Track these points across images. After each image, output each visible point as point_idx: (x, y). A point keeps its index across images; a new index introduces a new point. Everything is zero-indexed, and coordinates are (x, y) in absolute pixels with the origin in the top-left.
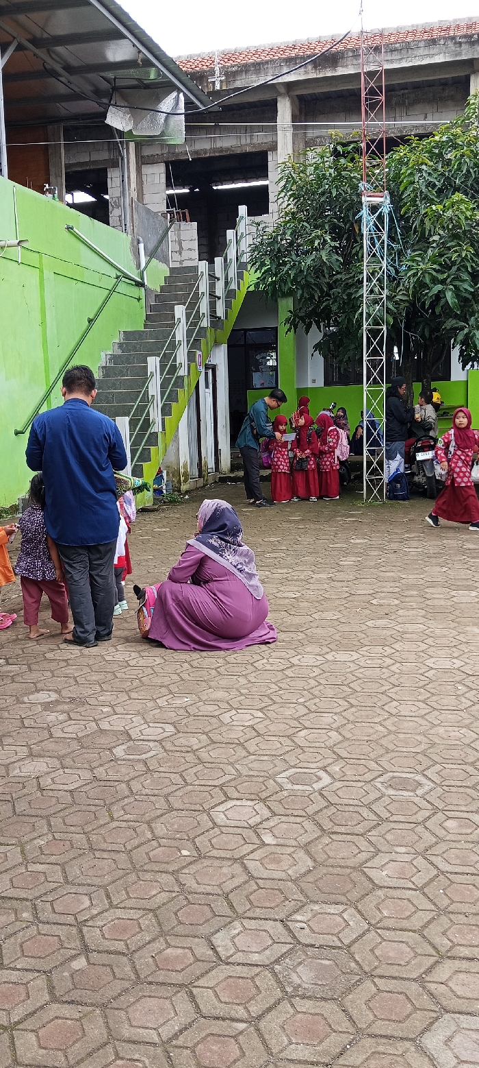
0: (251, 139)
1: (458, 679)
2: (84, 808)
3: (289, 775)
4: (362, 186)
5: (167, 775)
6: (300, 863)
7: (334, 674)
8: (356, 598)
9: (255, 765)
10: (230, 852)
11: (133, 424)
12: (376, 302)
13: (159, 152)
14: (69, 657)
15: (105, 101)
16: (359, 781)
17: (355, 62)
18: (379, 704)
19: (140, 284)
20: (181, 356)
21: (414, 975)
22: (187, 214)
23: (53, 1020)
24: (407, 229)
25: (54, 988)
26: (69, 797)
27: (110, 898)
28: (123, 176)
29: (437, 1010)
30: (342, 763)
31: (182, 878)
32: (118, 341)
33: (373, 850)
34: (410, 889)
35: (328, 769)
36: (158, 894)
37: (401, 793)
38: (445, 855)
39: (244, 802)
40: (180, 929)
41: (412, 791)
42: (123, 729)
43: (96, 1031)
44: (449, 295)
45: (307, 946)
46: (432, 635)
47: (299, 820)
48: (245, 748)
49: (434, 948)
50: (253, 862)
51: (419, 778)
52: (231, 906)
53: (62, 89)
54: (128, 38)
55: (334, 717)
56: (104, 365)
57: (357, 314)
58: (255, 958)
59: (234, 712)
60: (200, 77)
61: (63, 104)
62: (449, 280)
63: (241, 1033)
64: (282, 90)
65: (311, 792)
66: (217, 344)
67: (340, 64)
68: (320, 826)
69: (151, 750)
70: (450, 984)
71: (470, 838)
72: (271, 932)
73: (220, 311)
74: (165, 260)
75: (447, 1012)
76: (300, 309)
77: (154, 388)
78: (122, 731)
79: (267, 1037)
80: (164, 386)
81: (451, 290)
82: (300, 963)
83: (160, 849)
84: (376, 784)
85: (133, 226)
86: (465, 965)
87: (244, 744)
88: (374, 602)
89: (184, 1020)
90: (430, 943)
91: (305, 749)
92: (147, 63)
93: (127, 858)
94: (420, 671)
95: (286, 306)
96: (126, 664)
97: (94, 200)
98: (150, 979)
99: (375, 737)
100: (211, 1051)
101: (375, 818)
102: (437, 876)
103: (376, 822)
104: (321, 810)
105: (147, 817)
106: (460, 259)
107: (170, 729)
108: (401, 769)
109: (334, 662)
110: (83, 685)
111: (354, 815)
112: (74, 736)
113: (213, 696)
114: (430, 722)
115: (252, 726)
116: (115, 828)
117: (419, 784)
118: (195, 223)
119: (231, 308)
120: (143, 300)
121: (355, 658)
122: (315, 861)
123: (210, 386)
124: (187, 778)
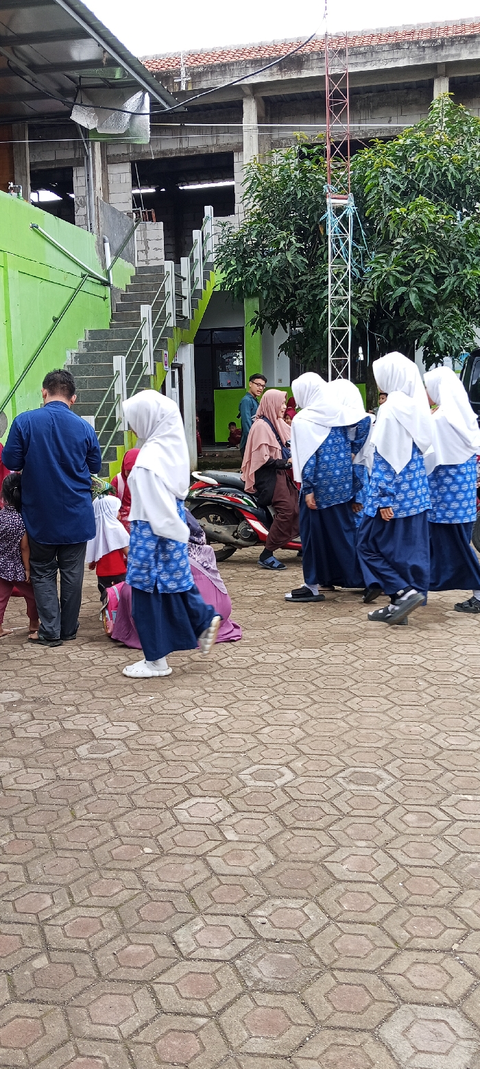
0: (217, 140)
1: (419, 674)
2: (47, 807)
3: (252, 771)
4: (327, 187)
5: (130, 773)
6: (262, 859)
7: (298, 671)
9: (219, 762)
10: (192, 849)
11: (99, 422)
12: (340, 303)
13: (126, 152)
14: (33, 657)
15: (70, 100)
16: (321, 776)
17: (320, 65)
18: (342, 700)
19: (106, 284)
20: (147, 355)
21: (373, 968)
22: (154, 215)
23: (13, 1019)
24: (371, 231)
25: (14, 987)
26: (32, 798)
27: (72, 897)
28: (88, 175)
29: (395, 1000)
30: (304, 759)
31: (145, 875)
32: (83, 339)
33: (335, 845)
34: (370, 882)
35: (290, 765)
36: (120, 891)
37: (361, 787)
38: (404, 849)
39: (207, 800)
40: (142, 926)
41: (372, 785)
42: (86, 728)
43: (56, 1029)
44: (413, 297)
45: (268, 940)
47: (261, 816)
48: (209, 746)
49: (393, 940)
50: (215, 858)
51: (380, 772)
52: (193, 902)
53: (27, 88)
54: (93, 38)
55: (297, 714)
56: (70, 364)
57: (322, 316)
58: (216, 954)
59: (198, 710)
60: (165, 77)
61: (27, 102)
62: (412, 282)
63: (202, 1028)
64: (248, 91)
65: (273, 789)
66: (183, 344)
67: (305, 66)
68: (282, 821)
69: (114, 749)
70: (409, 975)
71: (428, 831)
72: (232, 927)
74: (131, 259)
75: (405, 1002)
76: (266, 309)
77: (120, 387)
78: (85, 731)
79: (227, 1031)
80: (129, 385)
81: (414, 292)
82: (261, 958)
83: (123, 847)
84: (338, 779)
85: (99, 225)
86: (422, 956)
87: (208, 742)
88: (339, 600)
89: (143, 1016)
90: (389, 935)
91: (268, 745)
92: (112, 63)
93: (89, 856)
94: (382, 668)
95: (251, 307)
96: (90, 663)
97: (58, 198)
98: (111, 976)
99: (337, 733)
100: (171, 1046)
101: (336, 813)
102: (396, 869)
103: (337, 817)
104: (282, 806)
105: (110, 816)
106: (423, 261)
107: (134, 727)
108: (362, 764)
109: (298, 659)
110: (46, 685)
111: (316, 810)
112: (37, 735)
113: (177, 695)
114: (391, 717)
115: (216, 724)
116: (77, 827)
117: (380, 779)
118: (162, 223)
119: (197, 308)
120: (109, 300)
121: (318, 655)
122: (276, 856)
123: (177, 385)
124: (150, 777)
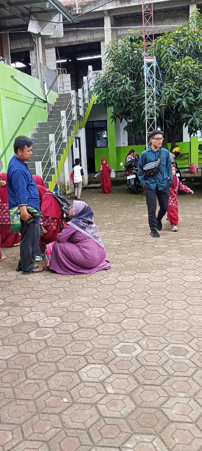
0: (93, 36)
2: (12, 371)
3: (120, 347)
4: (144, 54)
5: (56, 349)
6: (128, 406)
8: (147, 244)
9: (101, 342)
10: (90, 399)
11: (43, 165)
12: (151, 107)
13: (53, 43)
14: (11, 280)
16: (156, 350)
18: (163, 302)
19: (45, 102)
20: (64, 133)
22: (66, 70)
24: (164, 74)
26: (5, 365)
27: (23, 433)
28: (36, 53)
30: (146, 339)
31: (64, 417)
32: (36, 127)
33: (167, 396)
34: (189, 423)
35: (139, 343)
36: (50, 429)
37: (178, 357)
39: (97, 366)
41: (183, 356)
42: (35, 321)
44: (184, 103)
46: (185, 263)
47: (126, 376)
48: (97, 331)
50: (102, 406)
51: (187, 347)
52: (91, 438)
53: (8, 14)
55: (141, 311)
57: (143, 112)
59: (91, 309)
60: (70, 8)
61: (8, 20)
62: (184, 96)
64: (106, 13)
65: (131, 358)
66: (80, 128)
67: (131, 1)
68: (137, 380)
69: (49, 333)
73: (81, 113)
74: (56, 91)
76: (117, 111)
77: (52, 148)
78: (34, 322)
80: (57, 147)
81: (185, 100)
83: (52, 398)
84: (165, 352)
85: (41, 76)
87: (96, 328)
88: (156, 246)
91: (127, 331)
93: (33, 404)
94: (181, 283)
95: (110, 110)
96: (38, 283)
97: (25, 66)
99: (162, 322)
101: (166, 374)
103: (166, 377)
104: (137, 370)
105: (45, 377)
106: (188, 86)
107: (59, 320)
108: (177, 342)
109: (139, 279)
110: (16, 295)
111: (155, 372)
112: (10, 325)
113: (80, 300)
114: (189, 312)
115: (100, 318)
116: (28, 384)
117: (187, 351)
118: (70, 74)
119: (86, 112)
120: (47, 109)
121: (148, 277)
122: (136, 404)
123: (78, 147)
124: (67, 351)
